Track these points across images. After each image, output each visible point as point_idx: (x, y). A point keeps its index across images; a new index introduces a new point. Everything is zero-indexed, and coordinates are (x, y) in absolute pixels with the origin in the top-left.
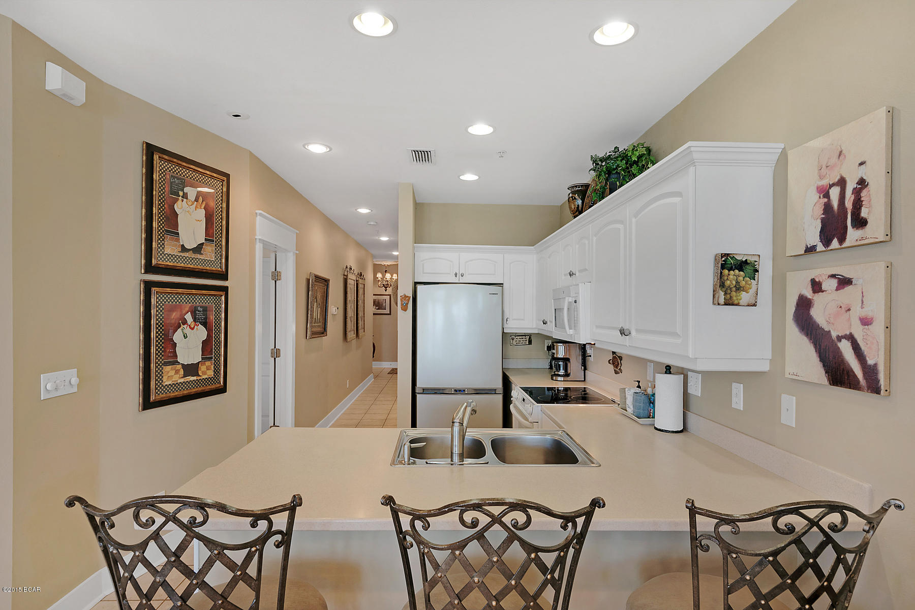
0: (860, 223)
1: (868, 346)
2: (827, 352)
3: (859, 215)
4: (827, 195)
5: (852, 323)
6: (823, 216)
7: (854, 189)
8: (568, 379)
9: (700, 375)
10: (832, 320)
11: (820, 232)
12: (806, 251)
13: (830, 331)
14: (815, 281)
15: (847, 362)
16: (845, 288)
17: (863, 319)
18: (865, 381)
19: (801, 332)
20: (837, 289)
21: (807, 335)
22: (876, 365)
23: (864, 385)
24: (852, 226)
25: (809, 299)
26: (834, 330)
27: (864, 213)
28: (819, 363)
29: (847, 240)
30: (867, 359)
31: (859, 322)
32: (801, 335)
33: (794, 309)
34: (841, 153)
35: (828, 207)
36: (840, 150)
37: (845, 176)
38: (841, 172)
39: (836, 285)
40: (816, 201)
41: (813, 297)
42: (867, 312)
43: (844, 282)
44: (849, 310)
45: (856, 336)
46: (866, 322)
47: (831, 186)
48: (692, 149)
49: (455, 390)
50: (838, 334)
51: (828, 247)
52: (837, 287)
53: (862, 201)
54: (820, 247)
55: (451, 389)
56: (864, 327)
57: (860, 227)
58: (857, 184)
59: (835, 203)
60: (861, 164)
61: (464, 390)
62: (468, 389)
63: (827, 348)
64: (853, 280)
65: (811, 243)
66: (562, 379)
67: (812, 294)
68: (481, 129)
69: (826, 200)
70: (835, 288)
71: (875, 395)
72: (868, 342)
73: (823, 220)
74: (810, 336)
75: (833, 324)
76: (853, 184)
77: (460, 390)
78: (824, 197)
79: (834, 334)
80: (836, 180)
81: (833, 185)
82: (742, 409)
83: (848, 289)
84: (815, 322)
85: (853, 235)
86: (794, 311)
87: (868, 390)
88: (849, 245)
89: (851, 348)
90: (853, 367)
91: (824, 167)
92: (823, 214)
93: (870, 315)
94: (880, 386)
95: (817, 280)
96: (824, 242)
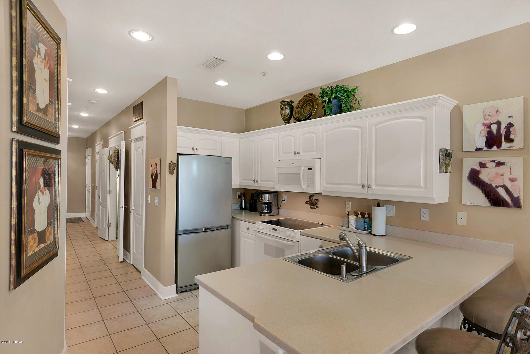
0: (510, 141)
1: (514, 189)
2: (490, 193)
3: (509, 137)
4: (489, 127)
5: (505, 181)
6: (487, 136)
7: (506, 126)
8: (272, 214)
9: (394, 206)
10: (492, 179)
11: (485, 142)
12: (476, 150)
13: (491, 184)
14: (482, 163)
15: (502, 196)
16: (501, 166)
17: (511, 179)
18: (512, 204)
19: (473, 185)
20: (495, 167)
21: (477, 186)
22: (518, 197)
23: (512, 205)
24: (505, 141)
25: (478, 170)
26: (494, 184)
27: (512, 136)
28: (485, 197)
29: (502, 147)
30: (514, 195)
31: (509, 180)
32: (473, 186)
33: (468, 174)
34: (497, 111)
35: (490, 133)
36: (497, 109)
37: (500, 121)
38: (498, 119)
39: (495, 165)
40: (482, 129)
41: (480, 169)
42: (513, 176)
43: (499, 164)
44: (503, 175)
45: (507, 186)
46: (512, 180)
47: (492, 124)
48: (440, 98)
49: (205, 229)
50: (496, 185)
51: (490, 149)
52: (495, 166)
53: (511, 132)
54: (485, 149)
55: (202, 228)
56: (511, 182)
57: (509, 142)
58: (507, 124)
59: (495, 131)
60: (510, 117)
61: (211, 228)
62: (213, 227)
63: (490, 191)
64: (505, 163)
65: (479, 146)
66: (267, 215)
67: (480, 168)
68: (275, 56)
69: (489, 129)
70: (494, 166)
71: (518, 209)
72: (514, 188)
73: (487, 138)
74: (479, 186)
75: (493, 181)
76: (505, 124)
77: (208, 229)
78: (487, 128)
79: (494, 185)
80: (495, 122)
81: (493, 123)
82: (428, 220)
83: (502, 167)
84: (482, 180)
85: (505, 145)
86: (468, 175)
87: (514, 207)
88: (503, 149)
89: (504, 191)
90: (505, 198)
91: (487, 115)
92: (487, 135)
93: (515, 177)
94: (521, 205)
95: (483, 162)
96: (488, 147)
